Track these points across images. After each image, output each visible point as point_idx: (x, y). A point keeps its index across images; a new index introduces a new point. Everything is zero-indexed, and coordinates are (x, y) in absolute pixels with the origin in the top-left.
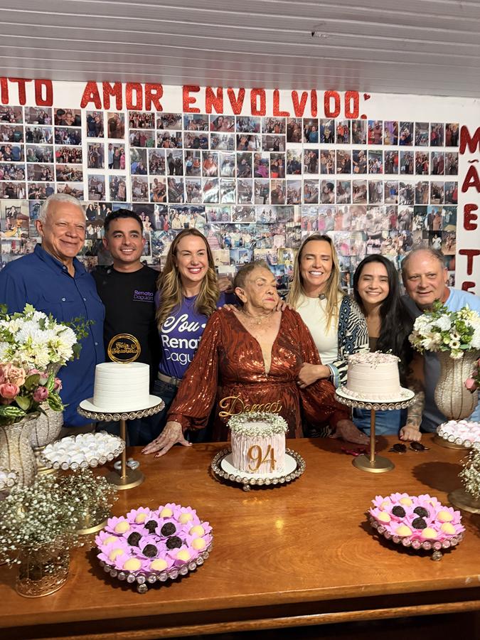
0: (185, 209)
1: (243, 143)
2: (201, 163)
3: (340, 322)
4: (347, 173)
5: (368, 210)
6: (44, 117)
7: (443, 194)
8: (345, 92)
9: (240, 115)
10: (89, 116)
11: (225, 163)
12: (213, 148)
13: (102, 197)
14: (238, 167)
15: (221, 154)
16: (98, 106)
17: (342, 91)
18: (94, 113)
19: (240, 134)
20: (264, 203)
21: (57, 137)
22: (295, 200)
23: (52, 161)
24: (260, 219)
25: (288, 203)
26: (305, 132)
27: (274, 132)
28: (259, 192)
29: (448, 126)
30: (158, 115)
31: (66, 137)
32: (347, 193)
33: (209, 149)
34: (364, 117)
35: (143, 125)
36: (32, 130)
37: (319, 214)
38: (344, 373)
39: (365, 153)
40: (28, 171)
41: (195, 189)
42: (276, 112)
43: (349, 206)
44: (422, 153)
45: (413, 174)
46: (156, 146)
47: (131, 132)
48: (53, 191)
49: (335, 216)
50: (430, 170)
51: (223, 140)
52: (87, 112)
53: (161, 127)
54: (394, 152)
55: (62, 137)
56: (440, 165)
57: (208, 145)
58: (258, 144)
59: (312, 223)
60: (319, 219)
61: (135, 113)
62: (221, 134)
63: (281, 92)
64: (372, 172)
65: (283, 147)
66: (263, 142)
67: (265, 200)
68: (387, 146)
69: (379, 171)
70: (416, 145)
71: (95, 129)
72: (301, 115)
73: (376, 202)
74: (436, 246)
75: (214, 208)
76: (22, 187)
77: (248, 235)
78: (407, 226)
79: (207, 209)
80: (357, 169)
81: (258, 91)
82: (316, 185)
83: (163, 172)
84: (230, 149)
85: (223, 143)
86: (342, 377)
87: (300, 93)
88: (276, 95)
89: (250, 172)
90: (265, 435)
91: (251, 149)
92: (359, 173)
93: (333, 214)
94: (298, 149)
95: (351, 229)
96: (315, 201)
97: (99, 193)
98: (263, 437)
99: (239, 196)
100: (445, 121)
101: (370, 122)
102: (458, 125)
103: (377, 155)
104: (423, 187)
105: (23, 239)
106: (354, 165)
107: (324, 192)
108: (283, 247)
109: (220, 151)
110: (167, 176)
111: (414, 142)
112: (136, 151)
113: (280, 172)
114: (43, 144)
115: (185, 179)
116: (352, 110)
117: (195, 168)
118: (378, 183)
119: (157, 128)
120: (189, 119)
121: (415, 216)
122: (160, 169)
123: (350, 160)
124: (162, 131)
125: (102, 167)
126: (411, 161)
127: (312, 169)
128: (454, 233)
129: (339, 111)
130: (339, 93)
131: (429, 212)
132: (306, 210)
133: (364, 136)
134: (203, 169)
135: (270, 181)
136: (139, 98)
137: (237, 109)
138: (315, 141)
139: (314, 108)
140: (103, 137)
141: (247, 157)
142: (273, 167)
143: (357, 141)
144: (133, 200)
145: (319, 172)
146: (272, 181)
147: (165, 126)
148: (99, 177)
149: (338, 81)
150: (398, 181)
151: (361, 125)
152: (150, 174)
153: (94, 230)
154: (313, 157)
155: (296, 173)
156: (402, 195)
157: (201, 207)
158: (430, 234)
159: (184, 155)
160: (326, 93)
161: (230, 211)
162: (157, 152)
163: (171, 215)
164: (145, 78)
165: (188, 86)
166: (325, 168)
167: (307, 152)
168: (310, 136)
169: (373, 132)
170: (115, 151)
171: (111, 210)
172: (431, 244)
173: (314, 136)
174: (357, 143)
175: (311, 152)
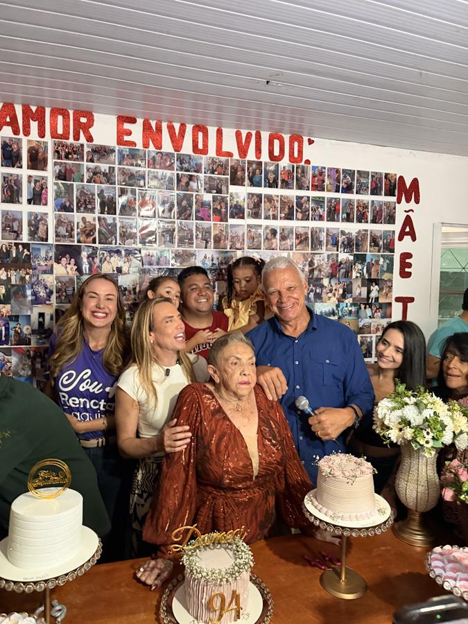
1: (184, 183)
2: (137, 202)
4: (291, 219)
5: (310, 256)
7: (381, 243)
8: (289, 135)
9: (183, 151)
11: (163, 203)
12: (150, 186)
13: (18, 236)
14: (178, 208)
15: (160, 193)
16: (16, 132)
17: (285, 134)
18: (11, 139)
19: (180, 173)
20: (206, 248)
22: (238, 245)
25: (230, 249)
26: (248, 176)
27: (216, 173)
28: (200, 236)
29: (387, 175)
30: (88, 147)
32: (290, 239)
33: (147, 188)
34: (308, 162)
35: (70, 156)
39: (309, 200)
41: (129, 231)
42: (219, 151)
43: (291, 252)
44: (362, 201)
45: (353, 222)
46: (85, 180)
47: (55, 164)
50: (369, 219)
51: (162, 179)
53: (92, 161)
54: (336, 199)
56: (379, 214)
57: (144, 183)
58: (199, 184)
61: (61, 142)
62: (159, 172)
63: (225, 130)
64: (315, 219)
65: (225, 190)
66: (206, 183)
67: (206, 244)
68: (329, 193)
69: (321, 218)
70: (357, 193)
72: (245, 156)
73: (318, 249)
74: (374, 294)
75: (151, 252)
78: (347, 274)
79: (143, 252)
80: (300, 216)
81: (200, 128)
82: (259, 231)
83: (92, 210)
84: (170, 189)
85: (162, 182)
87: (244, 133)
88: (219, 133)
91: (192, 190)
92: (302, 220)
94: (240, 193)
96: (258, 247)
97: (15, 232)
99: (180, 240)
100: (384, 171)
101: (314, 168)
102: (396, 175)
103: (319, 201)
104: (362, 235)
106: (297, 211)
107: (267, 238)
109: (158, 191)
111: (355, 192)
112: (61, 185)
113: (223, 216)
115: (118, 219)
116: (296, 155)
117: (130, 207)
118: (320, 231)
119: (87, 161)
120: (124, 153)
121: (354, 264)
122: (89, 206)
123: (293, 206)
124: (91, 165)
125: (19, 202)
126: (352, 208)
127: (256, 215)
128: (391, 281)
129: (284, 155)
130: (283, 135)
131: (368, 260)
133: (307, 182)
134: (139, 209)
135: (211, 224)
136: (66, 127)
137: (177, 144)
139: (258, 150)
140: (21, 167)
141: (189, 198)
142: (215, 210)
143: (300, 187)
144: (56, 241)
145: (263, 217)
146: (214, 224)
147: (95, 159)
148: (14, 213)
149: (282, 124)
150: (339, 229)
151: (305, 170)
152: (77, 212)
153: (7, 275)
154: (257, 202)
155: (238, 218)
156: (343, 243)
157: (136, 250)
158: (369, 282)
159: (117, 193)
160: (270, 136)
161: (169, 255)
162: (86, 188)
163: (101, 258)
164: (74, 105)
165: (123, 117)
166: (268, 214)
167: (251, 196)
168: (254, 179)
169: (316, 179)
170: (35, 184)
171: (29, 251)
172: (369, 292)
173: (258, 180)
174: (301, 189)
175: (255, 196)
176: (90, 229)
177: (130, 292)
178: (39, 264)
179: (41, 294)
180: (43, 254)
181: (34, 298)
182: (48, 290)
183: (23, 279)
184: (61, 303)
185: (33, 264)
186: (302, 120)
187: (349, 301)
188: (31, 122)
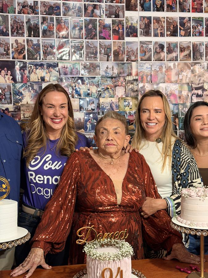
0: (42, 65)
2: (55, 27)
3: (173, 161)
5: (192, 66)
11: (74, 27)
12: (64, 15)
15: (72, 19)
19: (87, 3)
20: (108, 61)
22: (133, 58)
24: (104, 74)
25: (127, 61)
26: (140, 3)
27: (115, 2)
28: (103, 51)
32: (175, 52)
33: (62, 16)
37: (153, 69)
38: (179, 204)
39: (190, 20)
41: (49, 48)
43: (176, 63)
46: (17, 12)
49: (166, 72)
51: (73, 9)
57: (60, 12)
58: (102, 12)
59: (147, 76)
60: (152, 74)
62: (71, 3)
64: (195, 35)
66: (106, 10)
67: (108, 58)
68: (207, 14)
69: (200, 34)
75: (66, 65)
77: (95, 87)
79: (60, 65)
80: (183, 33)
82: (150, 46)
83: (22, 35)
84: (79, 16)
86: (177, 208)
89: (95, 35)
90: (116, 259)
91: (96, 16)
92: (185, 36)
93: (164, 70)
94: (134, 17)
95: (179, 82)
96: (149, 59)
98: (114, 260)
99: (87, 55)
103: (199, 21)
106: (180, 29)
107: (156, 52)
109: (70, 18)
110: (26, 37)
113: (121, 35)
115: (41, 40)
117: (49, 31)
118: (200, 44)
122: (20, 32)
127: (147, 33)
132: (142, 67)
133: (188, 5)
134: (56, 32)
135: (111, 42)
138: (149, 10)
141: (93, 22)
142: (114, 31)
143: (182, 10)
146: (114, 42)
152: (11, 36)
155: (133, 36)
157: (55, 63)
159: (40, 21)
161: (80, 67)
162: (17, 18)
163: (30, 70)
166: (157, 32)
167: (142, 18)
168: (144, 5)
169: (195, 3)
173: (147, 5)
174: (183, 12)
175: (146, 19)
176: (21, 48)
184: (2, 104)
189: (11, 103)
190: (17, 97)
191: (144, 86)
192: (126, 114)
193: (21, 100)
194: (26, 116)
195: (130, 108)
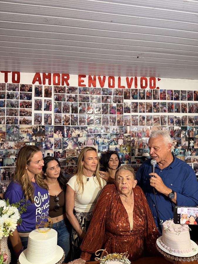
0: (78, 128)
1: (105, 100)
2: (86, 108)
4: (151, 112)
5: (160, 128)
6: (15, 88)
7: (194, 121)
8: (149, 78)
9: (104, 88)
10: (36, 87)
11: (96, 108)
13: (40, 123)
14: (103, 109)
15: (95, 104)
16: (40, 83)
17: (148, 77)
18: (38, 86)
19: (103, 96)
20: (114, 125)
21: (21, 96)
22: (128, 124)
23: (18, 107)
24: (112, 132)
25: (124, 125)
26: (132, 95)
27: (118, 95)
28: (111, 121)
29: (195, 92)
30: (67, 87)
31: (25, 96)
32: (151, 121)
33: (90, 102)
34: (158, 88)
35: (60, 92)
36: (10, 93)
37: (139, 130)
39: (159, 104)
40: (7, 111)
41: (83, 119)
42: (119, 86)
43: (152, 126)
44: (184, 103)
45: (180, 112)
46: (66, 100)
47: (55, 95)
48: (18, 120)
50: (187, 111)
52: (35, 86)
53: (69, 93)
54: (171, 103)
55: (23, 97)
56: (192, 109)
57: (89, 100)
58: (111, 100)
59: (135, 133)
60: (138, 132)
61: (57, 86)
62: (95, 96)
63: (121, 77)
64: (162, 112)
65: (122, 101)
66: (114, 99)
67: (114, 124)
68: (168, 100)
69: (165, 111)
70: (181, 100)
71: (38, 93)
72: (130, 87)
73: (164, 125)
74: (192, 144)
75: (91, 128)
76: (3, 119)
77: (107, 139)
78: (179, 136)
79: (88, 128)
80: (155, 110)
81: (111, 77)
82: (137, 118)
83: (69, 112)
84: (99, 102)
85: (96, 99)
87: (130, 78)
88: (119, 79)
91: (108, 102)
92: (156, 112)
93: (145, 130)
94: (129, 102)
96: (137, 125)
97: (39, 121)
99: (103, 122)
100: (193, 90)
101: (161, 90)
103: (164, 104)
104: (185, 118)
105: (2, 142)
107: (140, 121)
108: (123, 145)
110: (70, 114)
111: (180, 99)
112: (57, 103)
113: (121, 112)
114: (14, 100)
115: (78, 115)
116: (153, 85)
117: (83, 110)
119: (67, 93)
120: (81, 89)
121: (182, 131)
122: (67, 111)
123: (152, 107)
124: (68, 95)
125: (41, 110)
126: (179, 107)
127: (136, 111)
129: (147, 86)
130: (147, 78)
131: (188, 129)
132: (133, 128)
133: (158, 96)
134: (87, 111)
135: (116, 116)
136: (59, 80)
137: (102, 84)
138: (136, 99)
139: (136, 85)
140: (42, 96)
141: (107, 105)
142: (118, 110)
143: (155, 99)
144: (55, 124)
145: (138, 112)
146: (117, 116)
147: (70, 92)
148: (39, 114)
149: (146, 73)
150: (174, 116)
151: (157, 91)
152: (63, 113)
153: (36, 138)
154: (136, 106)
155: (128, 112)
156: (176, 122)
157: (85, 127)
158: (189, 139)
159: (78, 105)
160: (141, 78)
161: (99, 129)
162: (66, 103)
163: (72, 131)
164: (62, 72)
165: (81, 75)
166: (141, 111)
167: (133, 103)
168: (134, 96)
169: (162, 95)
170: (47, 103)
171: (44, 129)
172: (189, 143)
173: (136, 96)
175: (135, 103)
176: (68, 119)
177: (83, 144)
178: (48, 134)
179: (49, 146)
180: (50, 130)
181: (46, 147)
182: (51, 144)
183: (42, 140)
184: (56, 149)
185: (46, 134)
186: (155, 71)
187: (180, 148)
188: (46, 79)
189: (61, 148)
190: (65, 145)
191: (134, 139)
192: (124, 154)
193: (66, 147)
194: (69, 156)
195: (126, 151)
